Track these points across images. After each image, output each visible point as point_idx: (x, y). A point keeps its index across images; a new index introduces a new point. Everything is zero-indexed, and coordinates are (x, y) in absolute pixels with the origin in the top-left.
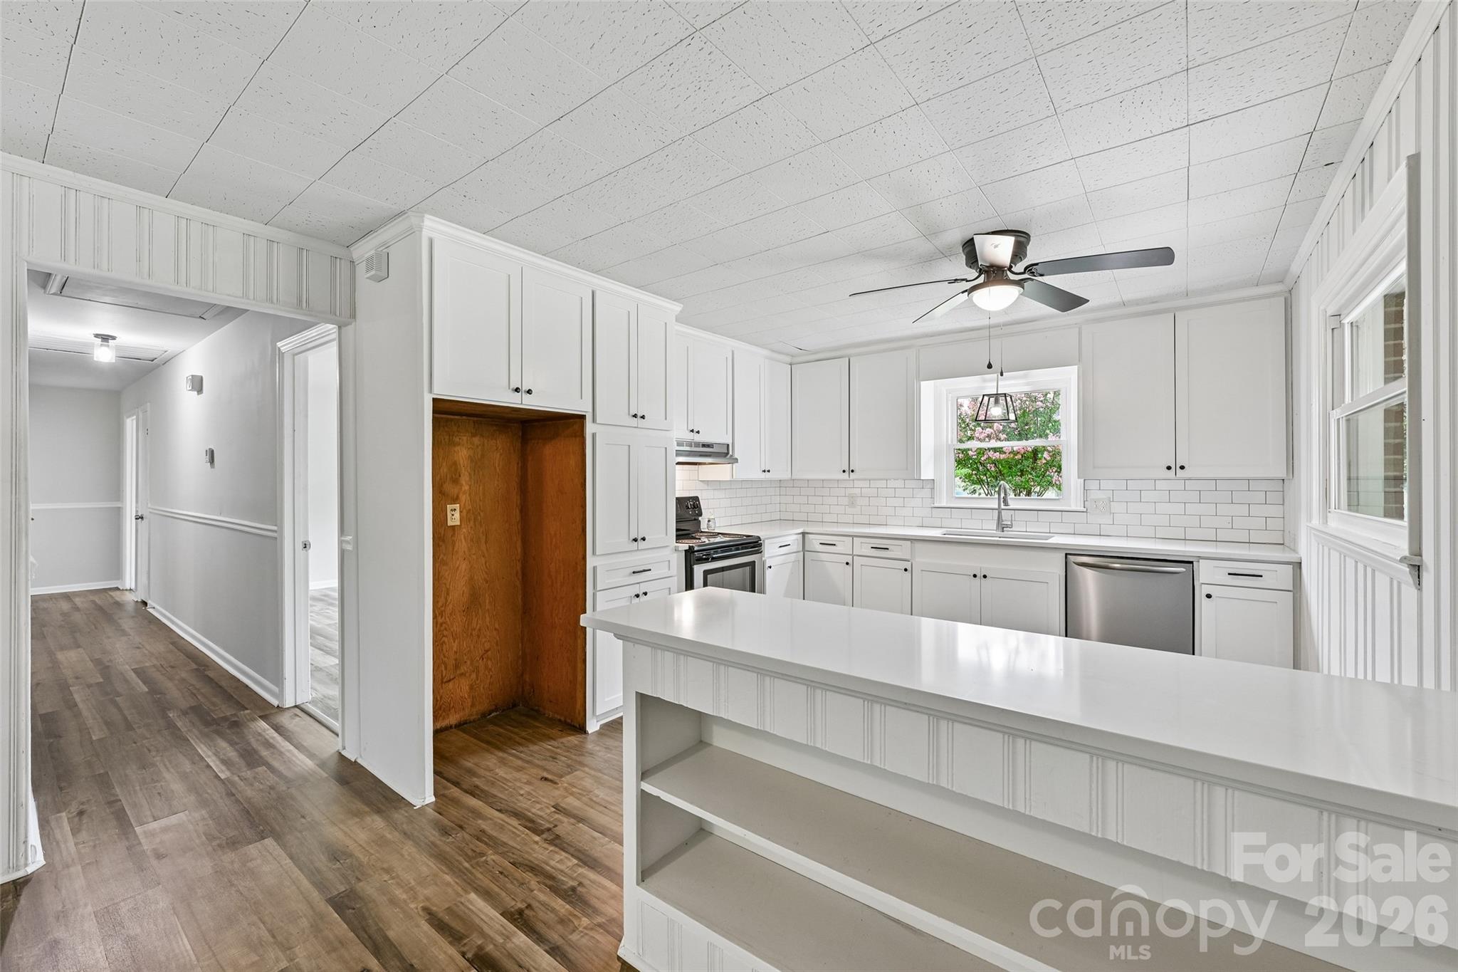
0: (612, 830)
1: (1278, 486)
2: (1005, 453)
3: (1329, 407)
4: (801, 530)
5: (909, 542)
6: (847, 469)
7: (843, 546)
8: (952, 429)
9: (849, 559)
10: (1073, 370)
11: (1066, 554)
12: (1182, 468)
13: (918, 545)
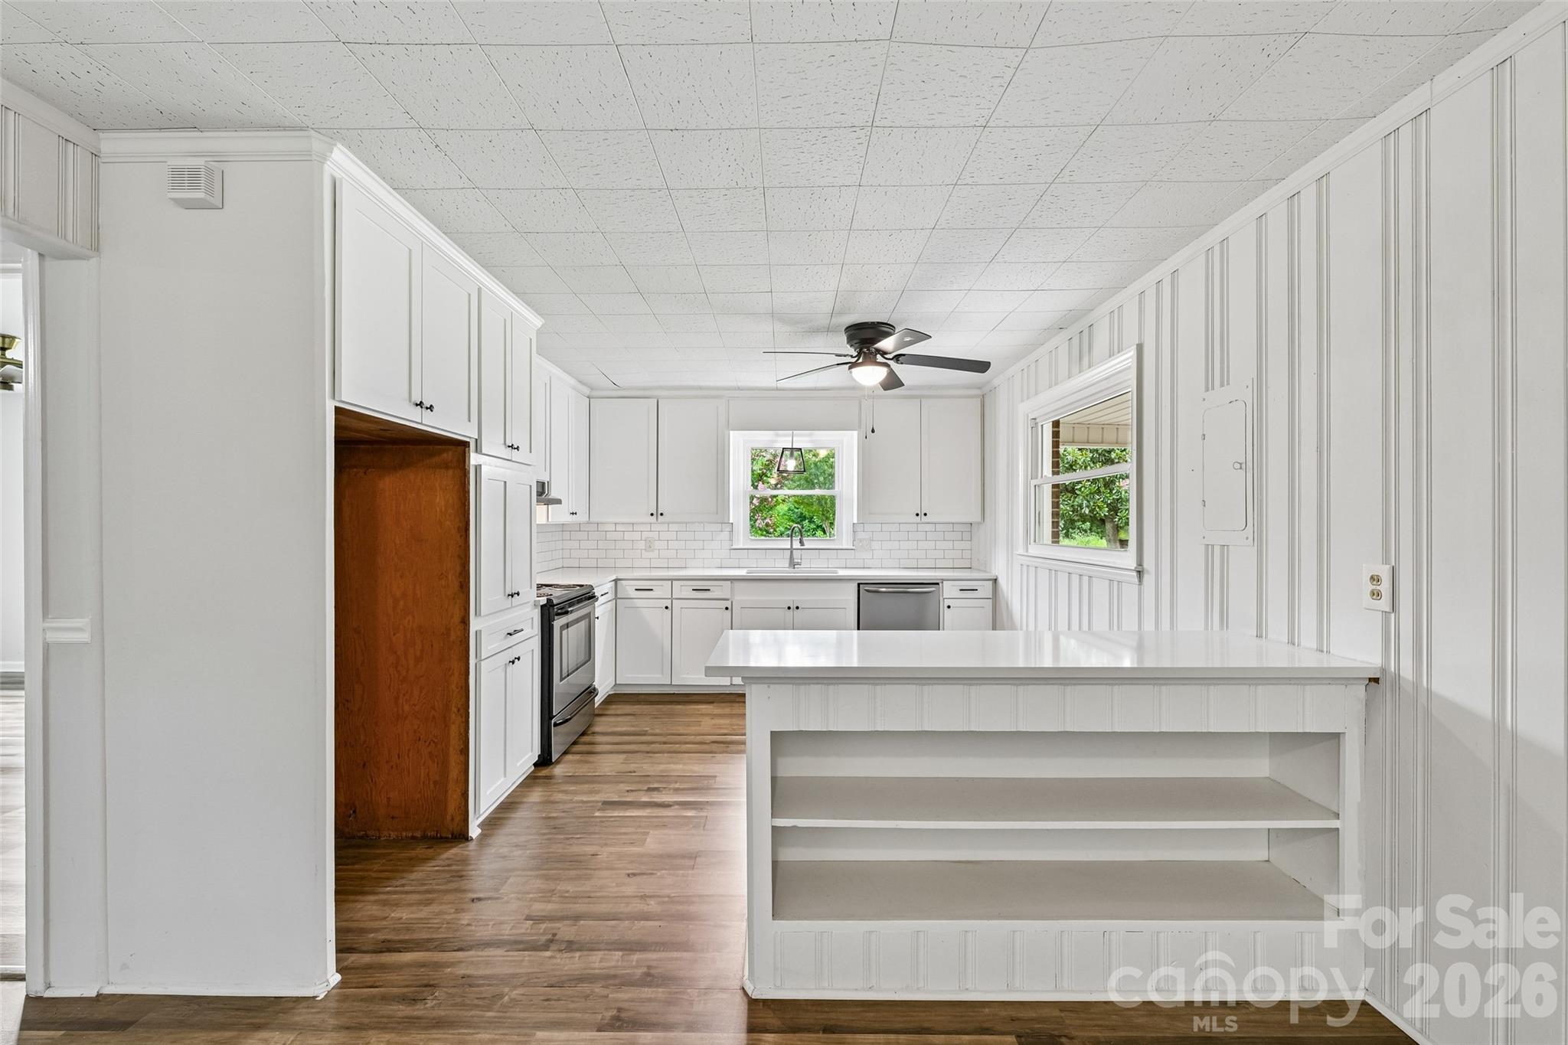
0: (621, 913)
1: (968, 528)
3: (1030, 478)
4: (614, 577)
5: (729, 582)
6: (654, 512)
7: (662, 590)
9: (668, 603)
10: (854, 434)
11: (859, 584)
13: (737, 584)
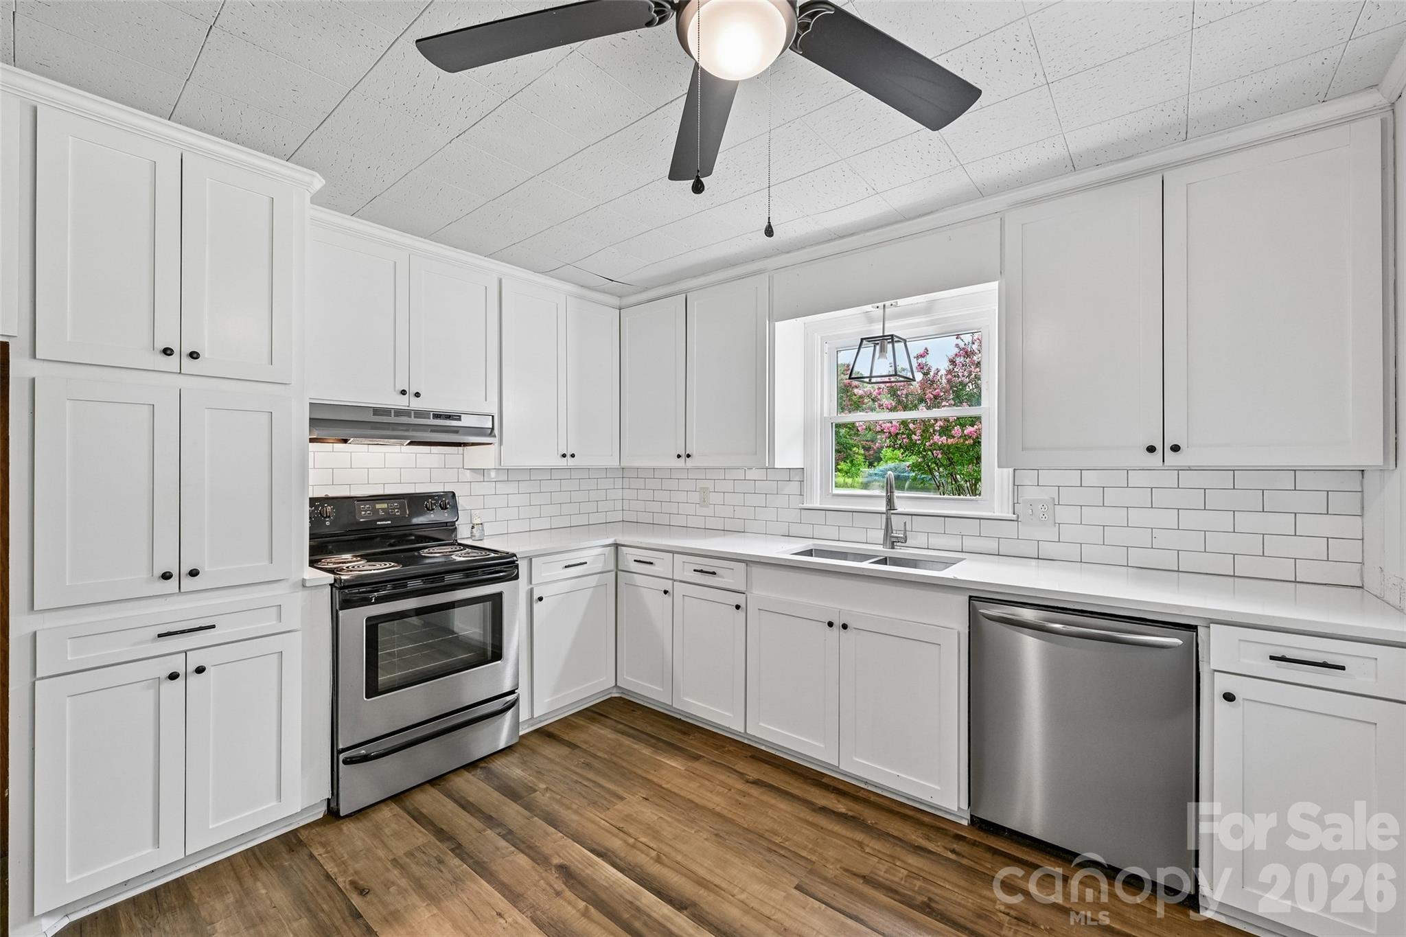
2: (954, 437)
4: (610, 541)
5: (745, 565)
6: (682, 453)
7: (662, 565)
8: (830, 396)
9: (667, 585)
10: (992, 288)
11: (972, 600)
12: (1175, 448)
13: (756, 571)
